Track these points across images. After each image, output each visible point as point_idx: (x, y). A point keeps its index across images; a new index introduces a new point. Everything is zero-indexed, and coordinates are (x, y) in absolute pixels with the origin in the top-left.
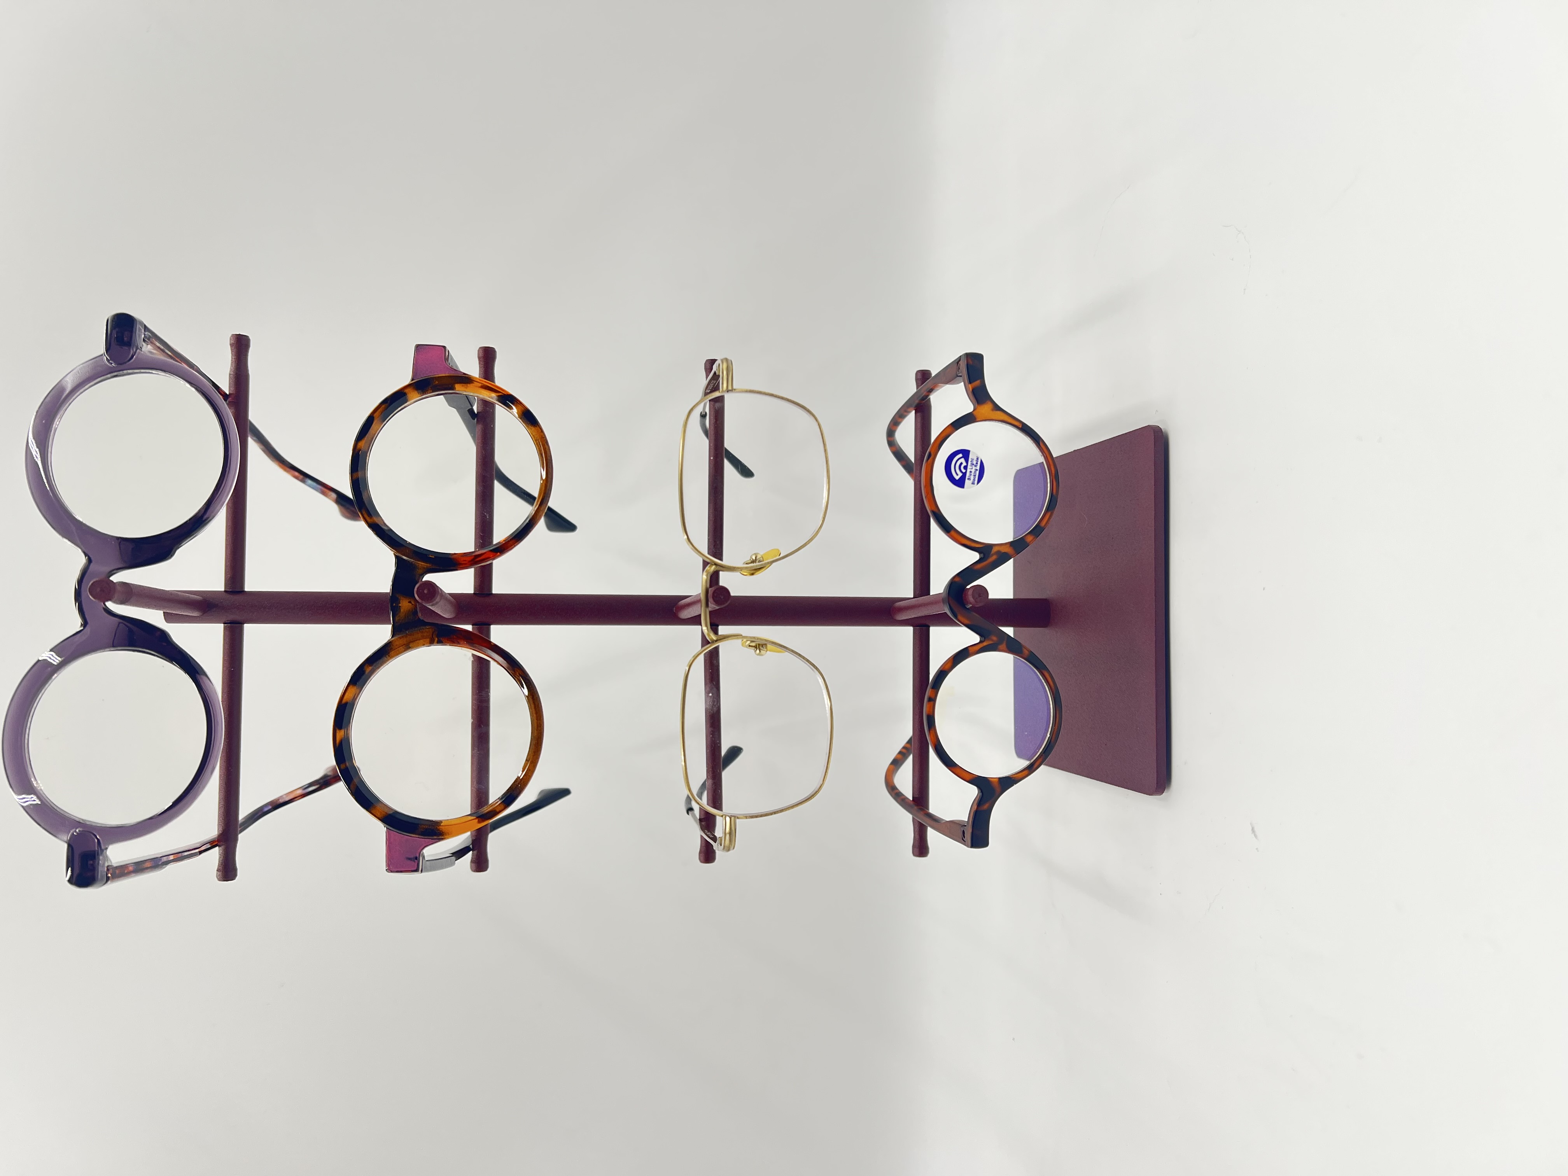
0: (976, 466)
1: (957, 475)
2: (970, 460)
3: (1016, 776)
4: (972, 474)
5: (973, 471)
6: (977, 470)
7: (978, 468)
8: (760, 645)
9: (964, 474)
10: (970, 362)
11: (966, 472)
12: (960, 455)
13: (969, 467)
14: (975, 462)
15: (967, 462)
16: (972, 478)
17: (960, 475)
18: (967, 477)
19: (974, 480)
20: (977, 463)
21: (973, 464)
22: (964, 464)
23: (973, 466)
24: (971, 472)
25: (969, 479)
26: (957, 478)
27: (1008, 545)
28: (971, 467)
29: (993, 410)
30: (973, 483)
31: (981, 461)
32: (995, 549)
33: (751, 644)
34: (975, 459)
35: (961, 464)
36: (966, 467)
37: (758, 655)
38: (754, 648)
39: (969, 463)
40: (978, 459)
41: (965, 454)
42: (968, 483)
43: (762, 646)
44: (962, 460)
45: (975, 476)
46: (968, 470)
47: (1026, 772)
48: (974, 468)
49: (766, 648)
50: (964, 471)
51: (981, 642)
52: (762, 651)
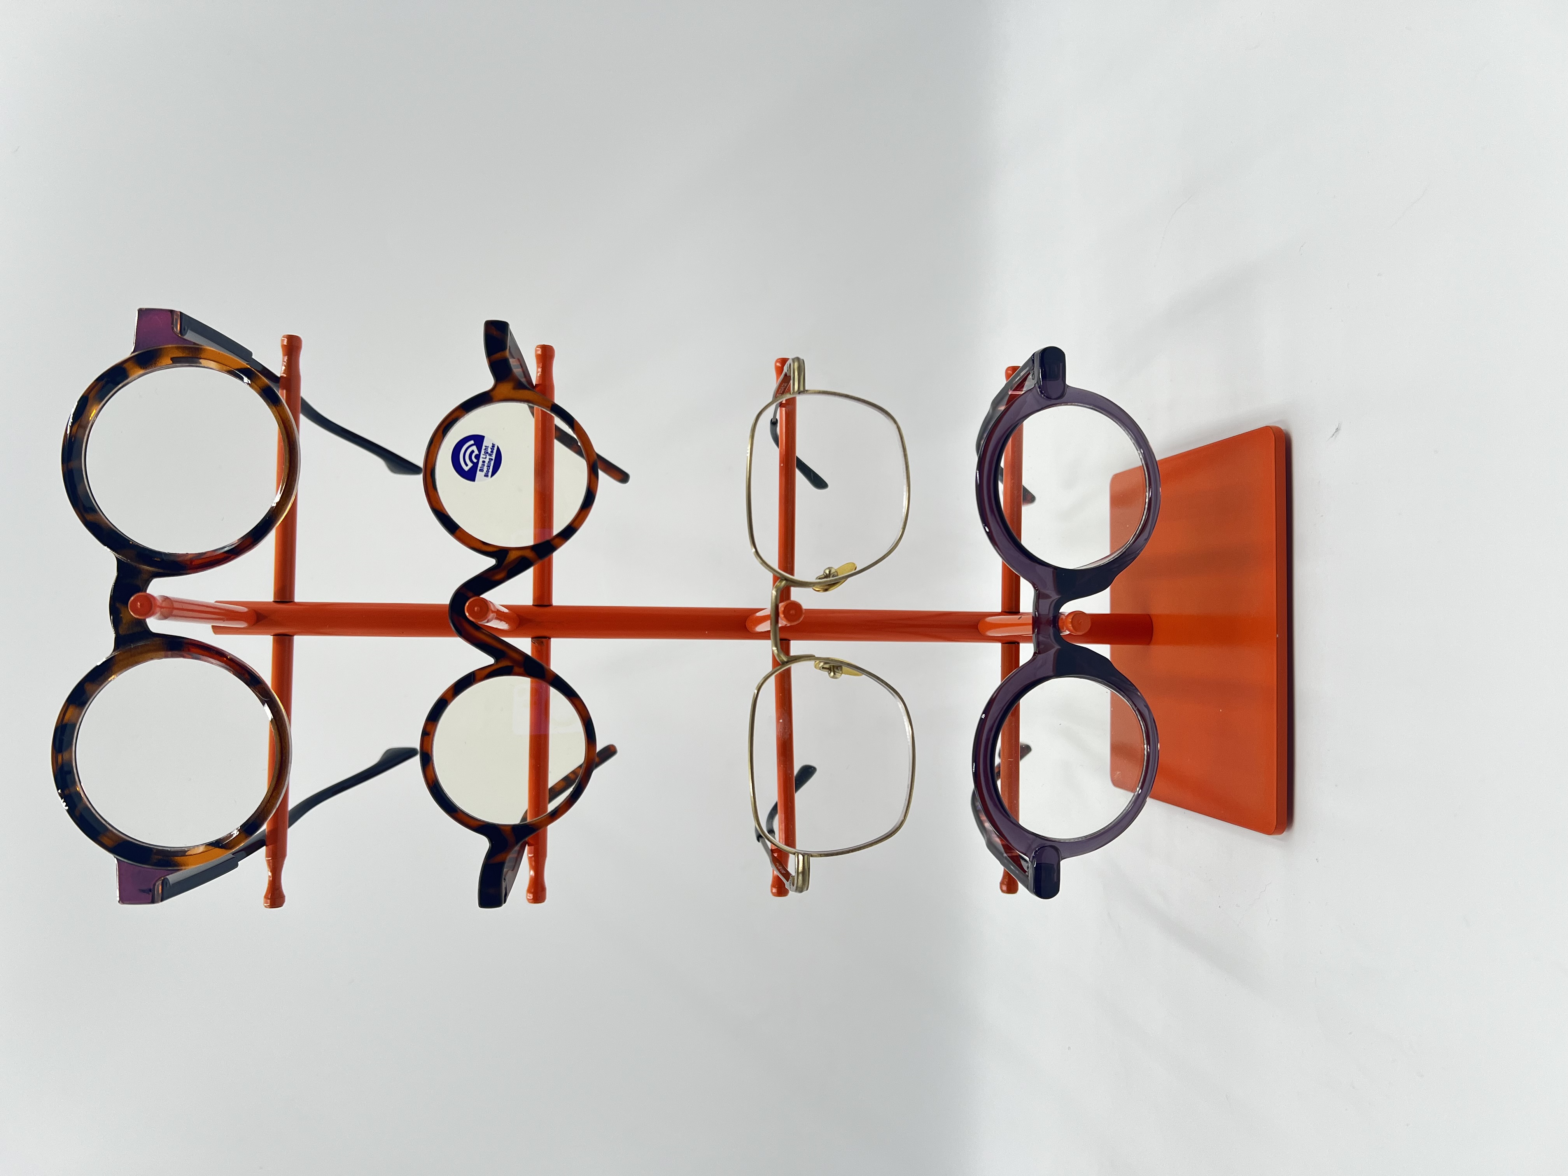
0: (490, 455)
1: (467, 465)
2: (484, 448)
4: (486, 464)
5: (487, 460)
6: (492, 459)
7: (493, 457)
8: (834, 667)
9: (475, 465)
11: (478, 462)
12: (472, 442)
13: (482, 456)
14: (489, 451)
15: (480, 451)
16: (485, 469)
17: (470, 465)
18: (479, 468)
19: (488, 471)
20: (492, 452)
21: (487, 453)
22: (476, 452)
23: (488, 455)
24: (484, 462)
25: (481, 470)
26: (466, 469)
28: (485, 456)
29: (514, 388)
30: (486, 475)
31: (498, 448)
33: (825, 666)
34: (490, 446)
35: (473, 452)
36: (478, 457)
37: (833, 677)
38: (827, 670)
39: (483, 452)
40: (493, 446)
41: (478, 440)
42: (479, 475)
43: (837, 669)
44: (474, 448)
45: (489, 467)
46: (481, 460)
48: (488, 457)
49: (841, 670)
50: (475, 461)
51: (494, 665)
52: (836, 674)
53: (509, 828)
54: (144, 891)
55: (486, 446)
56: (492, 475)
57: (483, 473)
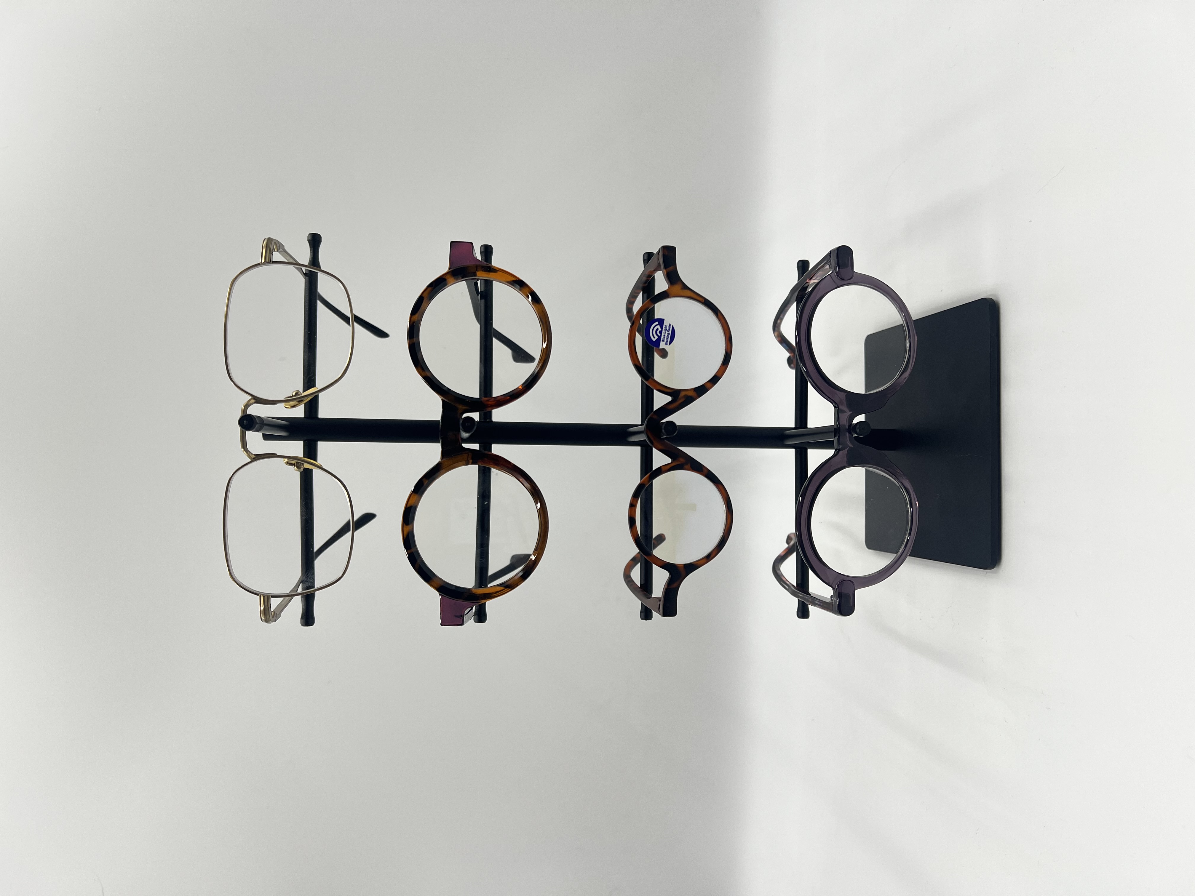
0: (668, 331)
1: (654, 337)
2: (664, 327)
3: (697, 563)
4: (666, 337)
5: (666, 335)
6: (669, 334)
7: (670, 332)
9: (660, 337)
10: (666, 253)
11: (661, 335)
12: (657, 323)
13: (663, 332)
14: (668, 328)
15: (662, 328)
16: (665, 340)
17: (656, 337)
18: (662, 340)
20: (669, 329)
21: (666, 330)
22: (660, 329)
23: (667, 331)
24: (664, 335)
25: (663, 341)
26: (654, 340)
27: (693, 391)
28: (665, 332)
30: (666, 344)
31: (673, 327)
32: (682, 394)
34: (668, 325)
35: (657, 329)
36: (660, 332)
39: (664, 329)
40: (670, 325)
41: (661, 322)
42: (662, 344)
44: (658, 327)
45: (667, 338)
46: (663, 334)
47: (705, 560)
48: (667, 332)
50: (659, 335)
51: (672, 462)
53: (683, 565)
54: (457, 616)
55: (665, 326)
56: (670, 344)
57: (664, 343)
